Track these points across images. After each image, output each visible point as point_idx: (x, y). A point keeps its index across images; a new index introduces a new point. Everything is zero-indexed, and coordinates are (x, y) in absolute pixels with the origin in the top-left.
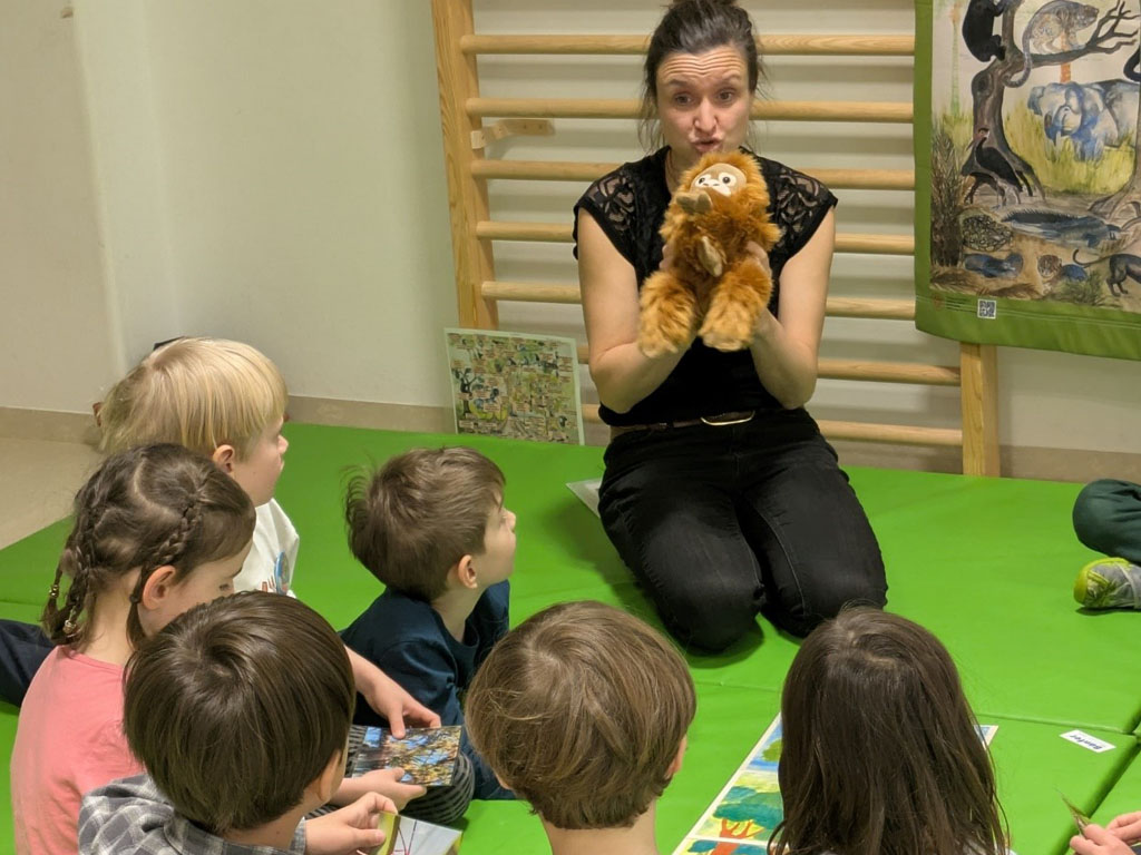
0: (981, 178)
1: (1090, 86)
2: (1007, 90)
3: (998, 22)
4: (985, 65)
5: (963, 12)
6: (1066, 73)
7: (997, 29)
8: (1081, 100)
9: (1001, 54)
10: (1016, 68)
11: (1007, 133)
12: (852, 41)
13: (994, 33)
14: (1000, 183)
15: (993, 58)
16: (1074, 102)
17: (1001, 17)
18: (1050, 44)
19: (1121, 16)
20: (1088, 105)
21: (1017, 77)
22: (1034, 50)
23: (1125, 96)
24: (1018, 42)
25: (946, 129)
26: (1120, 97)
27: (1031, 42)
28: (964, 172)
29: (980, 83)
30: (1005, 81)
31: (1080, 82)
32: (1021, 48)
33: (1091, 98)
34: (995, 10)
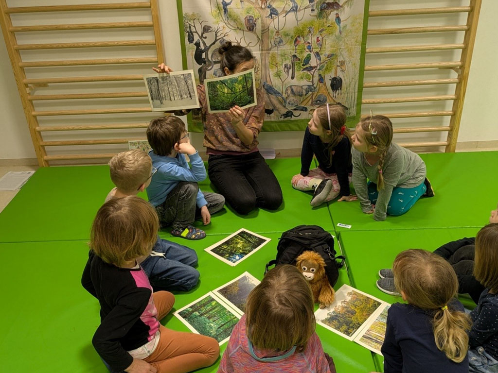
2: (207, 71)
4: (201, 66)
5: (194, 53)
7: (204, 56)
9: (205, 63)
10: (209, 65)
12: (137, 59)
13: (203, 57)
15: (203, 64)
18: (217, 59)
21: (209, 68)
22: (214, 60)
24: (210, 59)
27: (213, 58)
29: (200, 71)
30: (206, 69)
32: (211, 60)
34: (202, 52)
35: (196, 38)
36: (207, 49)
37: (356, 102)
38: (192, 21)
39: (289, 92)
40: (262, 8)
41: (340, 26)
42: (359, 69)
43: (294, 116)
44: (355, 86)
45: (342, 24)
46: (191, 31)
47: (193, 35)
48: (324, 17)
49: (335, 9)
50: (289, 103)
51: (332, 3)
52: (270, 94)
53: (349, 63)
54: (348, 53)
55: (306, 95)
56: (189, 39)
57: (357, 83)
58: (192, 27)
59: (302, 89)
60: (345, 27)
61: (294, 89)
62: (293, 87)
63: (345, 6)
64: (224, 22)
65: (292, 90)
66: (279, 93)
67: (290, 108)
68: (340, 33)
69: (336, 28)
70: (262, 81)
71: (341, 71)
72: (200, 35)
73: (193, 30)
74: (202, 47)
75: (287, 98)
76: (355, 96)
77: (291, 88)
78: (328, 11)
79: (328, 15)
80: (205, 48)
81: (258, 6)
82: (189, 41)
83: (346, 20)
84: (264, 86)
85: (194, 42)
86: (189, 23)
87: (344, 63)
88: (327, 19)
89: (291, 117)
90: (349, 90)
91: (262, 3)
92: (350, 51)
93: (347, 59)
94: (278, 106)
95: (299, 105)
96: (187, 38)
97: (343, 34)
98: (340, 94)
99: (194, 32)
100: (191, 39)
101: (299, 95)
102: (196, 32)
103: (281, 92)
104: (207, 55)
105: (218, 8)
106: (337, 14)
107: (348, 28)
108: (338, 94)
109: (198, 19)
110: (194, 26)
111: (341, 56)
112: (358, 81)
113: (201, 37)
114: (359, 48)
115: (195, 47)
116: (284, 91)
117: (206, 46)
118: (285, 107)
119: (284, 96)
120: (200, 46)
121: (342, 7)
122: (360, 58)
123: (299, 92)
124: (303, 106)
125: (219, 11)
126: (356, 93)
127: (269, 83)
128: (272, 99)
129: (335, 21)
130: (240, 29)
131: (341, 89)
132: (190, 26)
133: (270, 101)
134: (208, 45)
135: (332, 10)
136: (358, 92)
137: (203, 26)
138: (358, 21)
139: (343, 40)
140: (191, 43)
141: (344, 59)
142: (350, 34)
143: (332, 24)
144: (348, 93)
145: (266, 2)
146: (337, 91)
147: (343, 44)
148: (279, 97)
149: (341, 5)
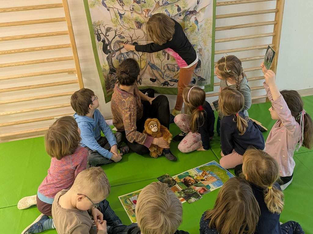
0: (111, 74)
1: (124, 53)
2: (112, 58)
3: (108, 47)
5: (102, 47)
6: (120, 52)
7: (108, 48)
8: (123, 55)
9: (110, 52)
10: (113, 54)
11: (114, 65)
13: (108, 49)
14: (114, 73)
15: (109, 53)
16: (122, 56)
17: (109, 46)
18: (117, 48)
19: (128, 42)
20: (125, 56)
21: (113, 56)
22: (115, 50)
23: (130, 54)
24: (113, 49)
25: (104, 68)
26: (129, 54)
28: (109, 74)
29: (108, 58)
31: (123, 53)
32: (113, 50)
33: (125, 55)
34: (107, 45)
35: (102, 37)
36: (110, 43)
37: (210, 75)
38: (98, 27)
39: (166, 68)
40: (145, 17)
41: (198, 25)
42: (211, 53)
43: (170, 85)
44: (209, 65)
45: (199, 24)
46: (98, 33)
47: (100, 35)
48: (188, 20)
49: (194, 15)
50: (166, 76)
51: (193, 11)
52: (153, 70)
53: (205, 49)
54: (203, 43)
55: (177, 71)
56: (98, 39)
57: (211, 63)
58: (99, 31)
59: (174, 67)
60: (201, 26)
61: (169, 66)
62: (168, 65)
63: (200, 12)
64: (121, 25)
65: (168, 67)
66: (159, 69)
67: (167, 79)
68: (199, 30)
69: (195, 27)
70: (147, 61)
71: (199, 55)
72: (105, 35)
73: (100, 32)
74: (107, 42)
75: (164, 72)
76: (209, 71)
77: (167, 65)
78: (189, 16)
79: (190, 19)
80: (109, 43)
81: (143, 16)
82: (98, 40)
83: (201, 21)
84: (149, 64)
85: (101, 40)
86: (97, 28)
87: (201, 50)
88: (189, 21)
89: (168, 86)
90: (206, 67)
91: (146, 14)
92: (205, 42)
93: (203, 47)
94: (159, 77)
95: (173, 78)
96: (97, 39)
97: (200, 31)
98: (200, 71)
99: (100, 33)
100: (99, 39)
101: (173, 71)
102: (102, 33)
103: (160, 68)
104: (110, 47)
105: (116, 16)
106: (195, 18)
107: (203, 27)
108: (199, 71)
109: (103, 24)
110: (100, 30)
111: (199, 46)
112: (211, 61)
113: (106, 36)
114: (210, 40)
115: (102, 43)
116: (163, 68)
117: (109, 41)
118: (163, 78)
119: (163, 71)
120: (105, 42)
121: (198, 13)
122: (211, 46)
123: (173, 69)
124: (176, 79)
125: (116, 18)
126: (210, 69)
127: (152, 62)
128: (154, 72)
129: (194, 22)
130: (132, 29)
131: (200, 67)
132: (98, 30)
133: (154, 73)
134: (110, 40)
135: (192, 15)
136: (211, 68)
137: (106, 29)
138: (209, 21)
139: (200, 35)
140: (100, 41)
141: (201, 47)
142: (204, 31)
143: (193, 24)
144: (205, 70)
145: (149, 13)
146: (198, 69)
147: (200, 37)
148: (159, 72)
149: (197, 12)
